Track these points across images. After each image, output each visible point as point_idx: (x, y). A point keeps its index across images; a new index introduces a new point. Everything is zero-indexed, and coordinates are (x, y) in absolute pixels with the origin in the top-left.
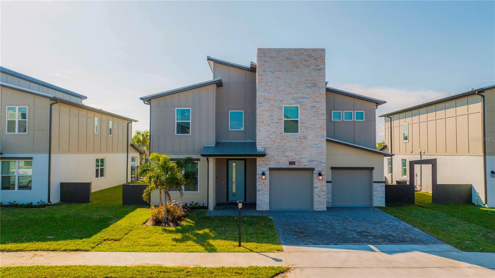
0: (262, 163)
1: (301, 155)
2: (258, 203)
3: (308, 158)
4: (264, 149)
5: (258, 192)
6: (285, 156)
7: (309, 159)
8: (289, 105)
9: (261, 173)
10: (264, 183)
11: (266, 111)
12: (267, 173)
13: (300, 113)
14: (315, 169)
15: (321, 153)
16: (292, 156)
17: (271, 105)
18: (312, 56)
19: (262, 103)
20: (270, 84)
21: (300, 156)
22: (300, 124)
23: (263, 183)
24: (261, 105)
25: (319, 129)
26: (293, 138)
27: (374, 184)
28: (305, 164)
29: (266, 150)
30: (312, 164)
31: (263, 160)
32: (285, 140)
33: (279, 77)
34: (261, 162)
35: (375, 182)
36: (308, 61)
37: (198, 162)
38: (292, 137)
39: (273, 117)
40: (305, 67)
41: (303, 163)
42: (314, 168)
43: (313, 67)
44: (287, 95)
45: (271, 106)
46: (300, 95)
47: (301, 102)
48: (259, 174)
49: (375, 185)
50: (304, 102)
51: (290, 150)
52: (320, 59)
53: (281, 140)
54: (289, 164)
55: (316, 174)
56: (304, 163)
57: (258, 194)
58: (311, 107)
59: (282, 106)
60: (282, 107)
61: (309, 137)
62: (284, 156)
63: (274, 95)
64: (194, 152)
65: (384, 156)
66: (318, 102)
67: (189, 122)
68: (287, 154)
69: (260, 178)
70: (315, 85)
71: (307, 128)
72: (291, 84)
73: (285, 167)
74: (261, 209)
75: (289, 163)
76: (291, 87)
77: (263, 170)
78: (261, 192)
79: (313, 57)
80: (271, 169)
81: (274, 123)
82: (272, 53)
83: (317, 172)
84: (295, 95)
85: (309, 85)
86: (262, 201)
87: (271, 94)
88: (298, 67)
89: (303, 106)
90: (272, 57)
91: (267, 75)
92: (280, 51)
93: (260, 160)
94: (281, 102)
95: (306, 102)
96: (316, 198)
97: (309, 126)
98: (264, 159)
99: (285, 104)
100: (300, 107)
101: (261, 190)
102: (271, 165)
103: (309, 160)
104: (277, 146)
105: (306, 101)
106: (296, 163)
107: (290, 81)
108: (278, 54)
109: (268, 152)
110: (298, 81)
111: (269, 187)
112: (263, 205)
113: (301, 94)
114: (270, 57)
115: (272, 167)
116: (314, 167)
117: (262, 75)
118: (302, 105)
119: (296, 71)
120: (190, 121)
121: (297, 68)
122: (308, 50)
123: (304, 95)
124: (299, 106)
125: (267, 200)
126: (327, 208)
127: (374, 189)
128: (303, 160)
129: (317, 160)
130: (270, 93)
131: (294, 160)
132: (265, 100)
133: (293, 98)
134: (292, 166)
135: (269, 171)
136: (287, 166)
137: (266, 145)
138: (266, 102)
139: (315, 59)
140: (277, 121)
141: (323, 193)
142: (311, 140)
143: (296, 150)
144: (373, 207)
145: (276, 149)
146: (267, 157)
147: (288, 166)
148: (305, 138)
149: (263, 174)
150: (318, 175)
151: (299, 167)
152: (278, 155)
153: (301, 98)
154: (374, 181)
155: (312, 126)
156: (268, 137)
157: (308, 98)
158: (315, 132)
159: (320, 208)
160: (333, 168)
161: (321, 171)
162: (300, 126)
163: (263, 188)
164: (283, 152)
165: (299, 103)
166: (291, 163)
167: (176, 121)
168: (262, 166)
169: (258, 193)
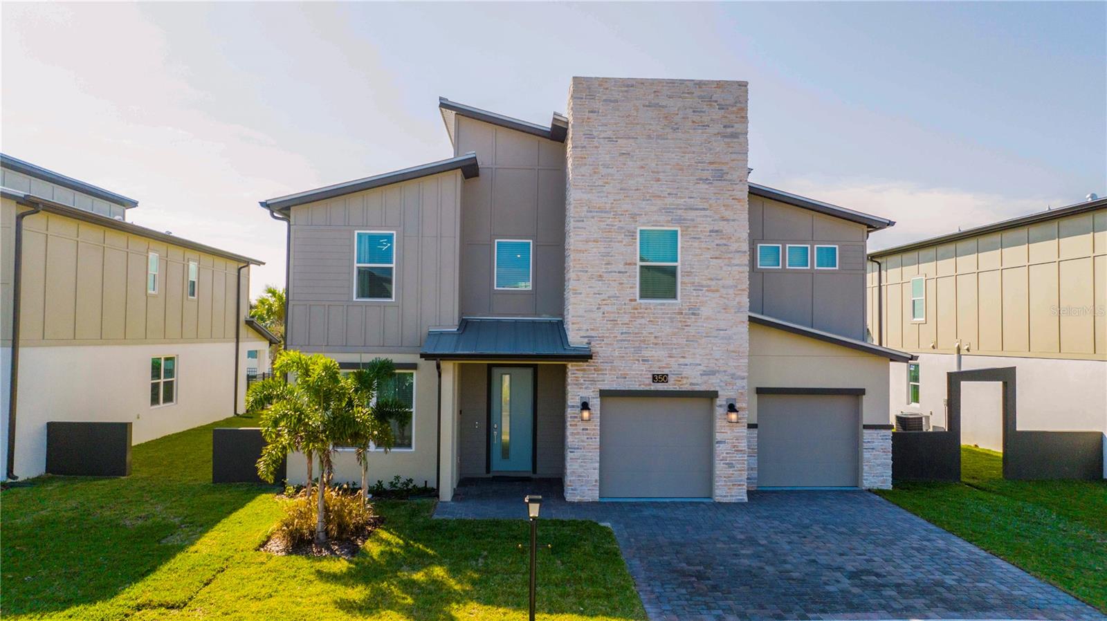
0: (582, 377)
1: (683, 357)
2: (570, 481)
3: (700, 365)
4: (586, 340)
5: (571, 452)
6: (643, 360)
7: (705, 369)
8: (653, 226)
9: (579, 404)
10: (587, 429)
11: (594, 241)
12: (595, 403)
13: (682, 247)
14: (719, 393)
15: (733, 352)
16: (660, 359)
17: (607, 225)
18: (713, 99)
19: (583, 221)
20: (603, 171)
21: (682, 361)
22: (682, 276)
23: (583, 429)
24: (580, 224)
25: (731, 291)
26: (663, 313)
27: (865, 431)
28: (694, 381)
29: (593, 343)
30: (710, 381)
31: (584, 370)
32: (642, 317)
33: (629, 154)
34: (580, 374)
35: (866, 427)
36: (704, 112)
37: (414, 372)
38: (661, 309)
39: (612, 256)
40: (694, 129)
41: (688, 378)
42: (717, 392)
43: (718, 128)
44: (648, 200)
45: (605, 228)
46: (683, 200)
47: (684, 220)
48: (573, 407)
49: (867, 434)
50: (693, 220)
51: (656, 344)
52: (734, 109)
53: (632, 317)
54: (651, 380)
55: (720, 406)
56: (693, 379)
57: (571, 459)
58: (711, 231)
59: (636, 228)
60: (635, 232)
61: (705, 311)
62: (638, 360)
63: (614, 200)
64: (400, 348)
65: (892, 360)
66: (727, 220)
67: (391, 268)
68: (647, 353)
69: (576, 417)
70: (720, 176)
71: (698, 288)
72: (658, 172)
73: (642, 388)
74: (578, 498)
75: (651, 376)
76: (658, 180)
77: (583, 395)
78: (577, 454)
79: (716, 101)
80: (604, 394)
81: (615, 272)
82: (611, 90)
83: (725, 403)
84: (669, 200)
85: (706, 174)
86: (581, 476)
87: (607, 197)
88: (678, 129)
89: (690, 229)
90: (611, 101)
91: (596, 147)
92: (632, 86)
93: (577, 370)
94: (633, 218)
95: (699, 220)
96: (720, 468)
97: (704, 283)
98: (587, 366)
99: (644, 224)
100: (682, 231)
101: (578, 448)
102: (606, 382)
103: (704, 371)
104: (622, 333)
105: (697, 216)
106: (671, 379)
107: (657, 165)
108: (625, 94)
109: (596, 348)
110: (678, 164)
111: (598, 440)
112: (584, 488)
113: (685, 198)
114: (605, 100)
115: (607, 387)
116: (717, 389)
117: (584, 147)
118: (689, 227)
119: (673, 139)
120: (393, 265)
121: (675, 130)
122: (705, 84)
123: (692, 200)
124: (679, 229)
125: (595, 475)
126: (749, 493)
127: (865, 445)
128: (687, 372)
129: (725, 371)
130: (605, 195)
131: (666, 371)
132: (591, 212)
133: (664, 209)
134: (660, 387)
135: (599, 399)
136: (647, 384)
137: (593, 330)
138: (593, 217)
139: (723, 109)
140: (621, 267)
141: (738, 456)
142: (708, 318)
143: (671, 344)
144: (862, 491)
145: (617, 341)
146: (597, 361)
147: (650, 385)
148: (693, 314)
149: (585, 406)
150: (726, 408)
151: (678, 389)
152: (623, 357)
153: (686, 209)
154: (864, 423)
155: (713, 283)
156: (598, 309)
157: (704, 209)
158: (721, 297)
159: (731, 496)
160: (760, 391)
161: (735, 399)
162: (682, 283)
163: (583, 441)
164: (638, 349)
165: (680, 221)
166: (657, 378)
167: (356, 265)
168: (581, 384)
169: (569, 456)
